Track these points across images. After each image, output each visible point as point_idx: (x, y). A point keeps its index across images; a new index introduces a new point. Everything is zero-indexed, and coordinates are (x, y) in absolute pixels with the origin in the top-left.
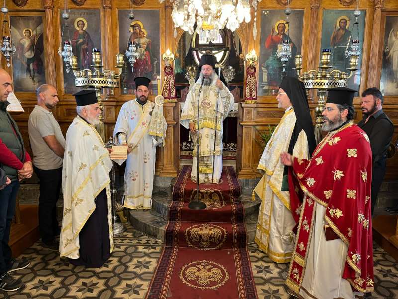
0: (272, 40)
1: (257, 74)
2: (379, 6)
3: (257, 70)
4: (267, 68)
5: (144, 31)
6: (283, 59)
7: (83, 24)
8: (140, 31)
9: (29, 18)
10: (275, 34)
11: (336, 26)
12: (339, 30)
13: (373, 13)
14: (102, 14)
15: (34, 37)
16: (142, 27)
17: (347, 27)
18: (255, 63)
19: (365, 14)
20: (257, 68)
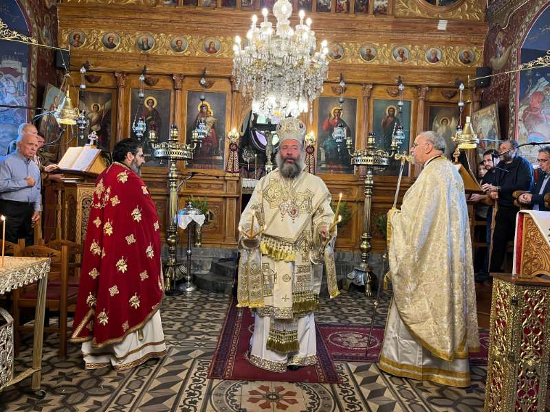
0: (329, 123)
1: (315, 152)
2: (421, 97)
3: (316, 149)
4: (325, 148)
5: (211, 111)
6: (338, 140)
7: (153, 102)
8: (208, 111)
9: (98, 94)
10: (331, 119)
11: (385, 113)
12: (388, 117)
13: (417, 104)
14: (172, 94)
15: (102, 111)
16: (209, 107)
17: (395, 114)
18: (314, 143)
19: (410, 105)
20: (316, 147)
